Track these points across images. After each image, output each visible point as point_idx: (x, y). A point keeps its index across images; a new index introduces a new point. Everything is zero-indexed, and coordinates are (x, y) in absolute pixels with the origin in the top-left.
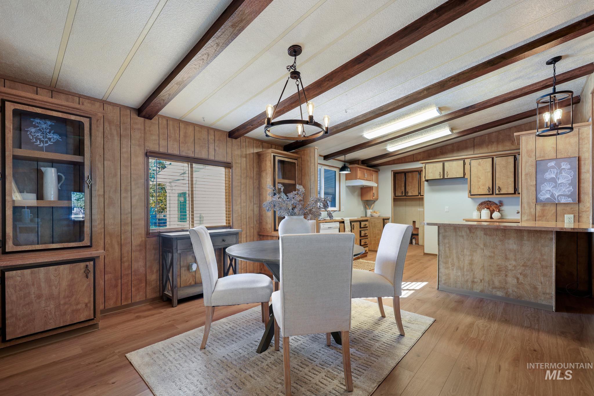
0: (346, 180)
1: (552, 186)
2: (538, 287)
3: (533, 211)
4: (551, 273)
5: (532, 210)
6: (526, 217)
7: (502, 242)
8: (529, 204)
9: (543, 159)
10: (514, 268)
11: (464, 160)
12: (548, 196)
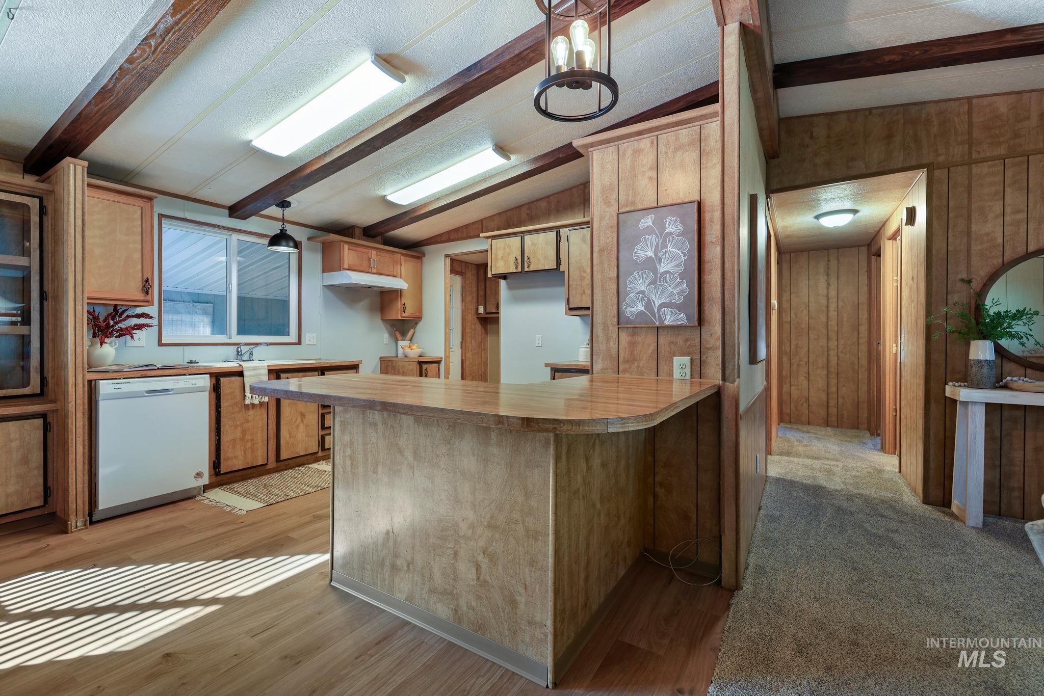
0: (324, 271)
1: (647, 282)
2: (518, 598)
3: (613, 345)
4: (546, 556)
5: (612, 343)
6: (600, 362)
7: (448, 446)
8: (605, 326)
9: (632, 209)
10: (471, 531)
11: (557, 229)
12: (641, 307)
